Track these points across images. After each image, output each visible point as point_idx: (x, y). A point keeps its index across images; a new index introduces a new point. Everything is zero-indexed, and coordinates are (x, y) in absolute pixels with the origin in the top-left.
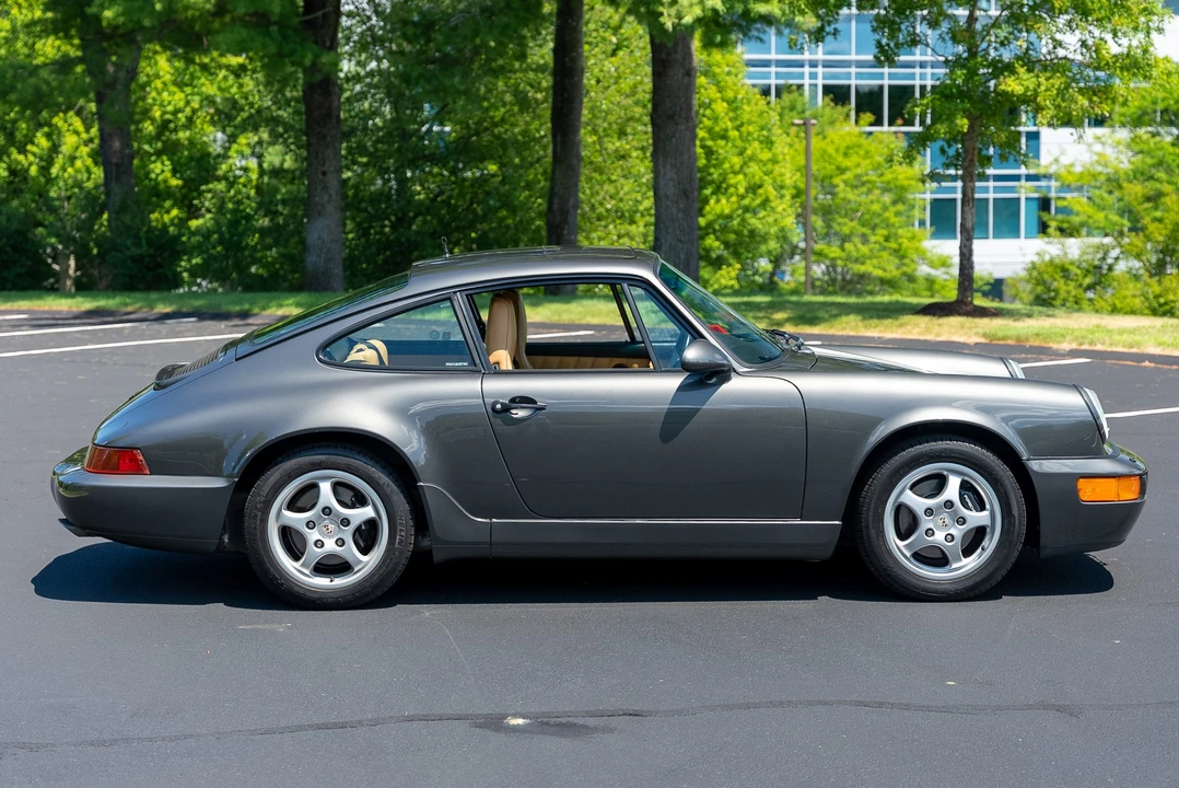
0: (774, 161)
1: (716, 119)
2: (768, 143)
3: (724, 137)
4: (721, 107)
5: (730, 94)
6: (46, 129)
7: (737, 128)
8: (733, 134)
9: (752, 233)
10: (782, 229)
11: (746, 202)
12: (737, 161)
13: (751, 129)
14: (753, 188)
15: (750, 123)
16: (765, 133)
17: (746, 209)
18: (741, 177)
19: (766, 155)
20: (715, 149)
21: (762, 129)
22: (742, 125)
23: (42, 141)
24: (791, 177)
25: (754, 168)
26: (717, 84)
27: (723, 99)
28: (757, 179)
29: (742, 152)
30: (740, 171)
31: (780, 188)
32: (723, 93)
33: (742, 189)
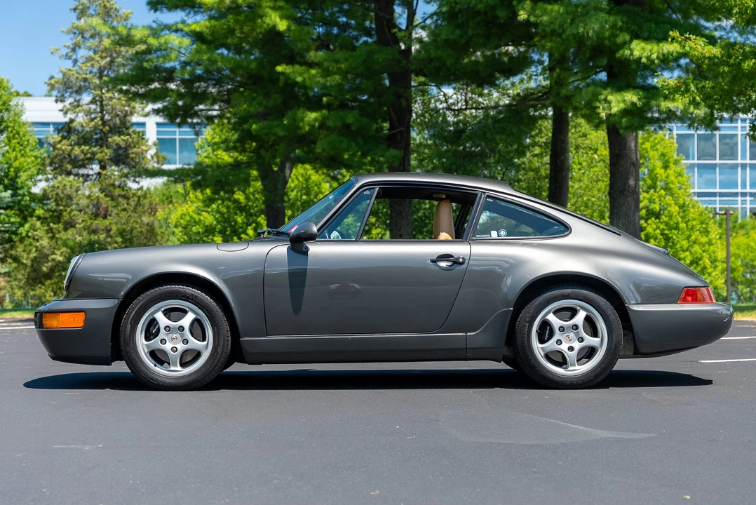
0: (710, 243)
1: (671, 217)
2: (706, 232)
3: (677, 228)
4: (674, 209)
5: (681, 202)
7: (686, 222)
8: (682, 225)
12: (685, 244)
13: (694, 223)
14: (696, 261)
15: (694, 219)
16: (704, 226)
18: (688, 253)
19: (704, 240)
20: (670, 235)
21: (702, 223)
22: (689, 220)
24: (721, 255)
25: (696, 248)
26: (672, 195)
27: (676, 204)
28: (698, 255)
29: (688, 238)
30: (687, 250)
31: (714, 261)
32: (676, 200)
33: (688, 262)
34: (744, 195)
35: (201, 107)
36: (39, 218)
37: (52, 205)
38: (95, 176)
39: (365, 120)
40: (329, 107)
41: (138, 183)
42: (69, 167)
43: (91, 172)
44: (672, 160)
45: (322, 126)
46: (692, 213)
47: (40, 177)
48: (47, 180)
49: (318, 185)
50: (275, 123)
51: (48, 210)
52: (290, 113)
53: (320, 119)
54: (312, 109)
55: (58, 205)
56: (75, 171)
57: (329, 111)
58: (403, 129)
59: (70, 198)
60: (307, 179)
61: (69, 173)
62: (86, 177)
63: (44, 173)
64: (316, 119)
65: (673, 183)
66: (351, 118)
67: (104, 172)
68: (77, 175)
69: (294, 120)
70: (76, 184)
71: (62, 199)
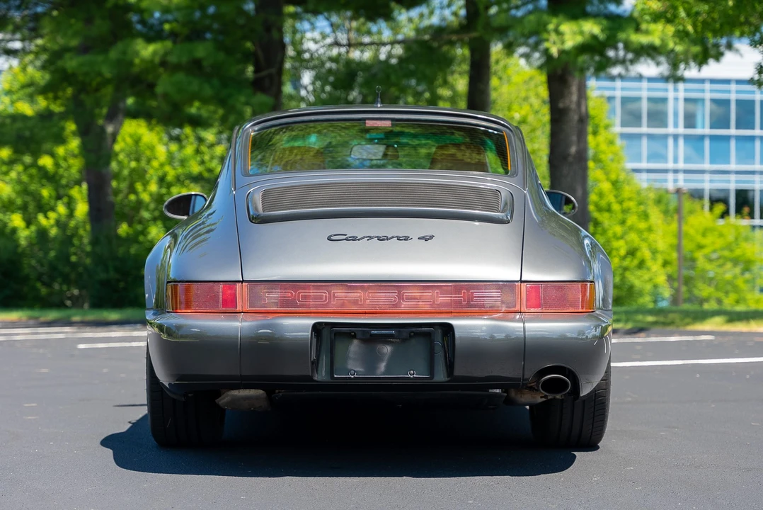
0: (650, 229)
1: (601, 195)
2: (645, 216)
3: (609, 210)
4: (606, 186)
5: (613, 177)
6: (65, 200)
7: (621, 203)
8: (616, 207)
9: (631, 287)
10: (656, 286)
11: (626, 263)
12: (618, 229)
13: (630, 203)
14: (632, 253)
15: (630, 199)
16: (642, 208)
17: (626, 269)
18: (621, 243)
19: (642, 225)
21: (640, 203)
22: (624, 200)
23: (62, 209)
25: (633, 236)
26: (603, 168)
27: (608, 179)
28: (636, 245)
29: (623, 222)
30: (622, 238)
31: (654, 252)
32: (607, 173)
33: (623, 252)
34: (676, 171)
39: (221, 56)
40: (173, 35)
44: (602, 124)
45: (163, 63)
46: (627, 191)
49: (152, 148)
50: (100, 58)
52: (120, 46)
53: (161, 52)
54: (149, 40)
57: (175, 42)
58: (273, 71)
60: (137, 141)
64: (155, 54)
65: (604, 152)
66: (201, 50)
69: (124, 53)
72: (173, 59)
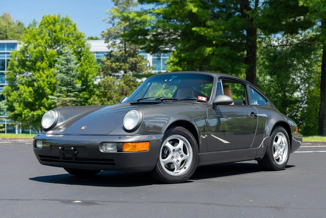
35: (161, 46)
36: (97, 95)
37: (103, 90)
38: (122, 76)
39: (232, 51)
40: (216, 45)
41: (141, 79)
42: (110, 72)
43: (120, 75)
45: (213, 54)
47: (98, 77)
48: (101, 78)
50: (192, 53)
51: (101, 92)
52: (198, 49)
53: (212, 51)
54: (209, 46)
55: (105, 89)
56: (113, 74)
57: (216, 47)
58: (252, 55)
59: (110, 86)
61: (110, 75)
62: (118, 77)
63: (99, 75)
64: (210, 51)
66: (226, 50)
67: (126, 75)
68: (114, 76)
69: (200, 51)
70: (113, 80)
71: (107, 87)
72: (216, 53)
